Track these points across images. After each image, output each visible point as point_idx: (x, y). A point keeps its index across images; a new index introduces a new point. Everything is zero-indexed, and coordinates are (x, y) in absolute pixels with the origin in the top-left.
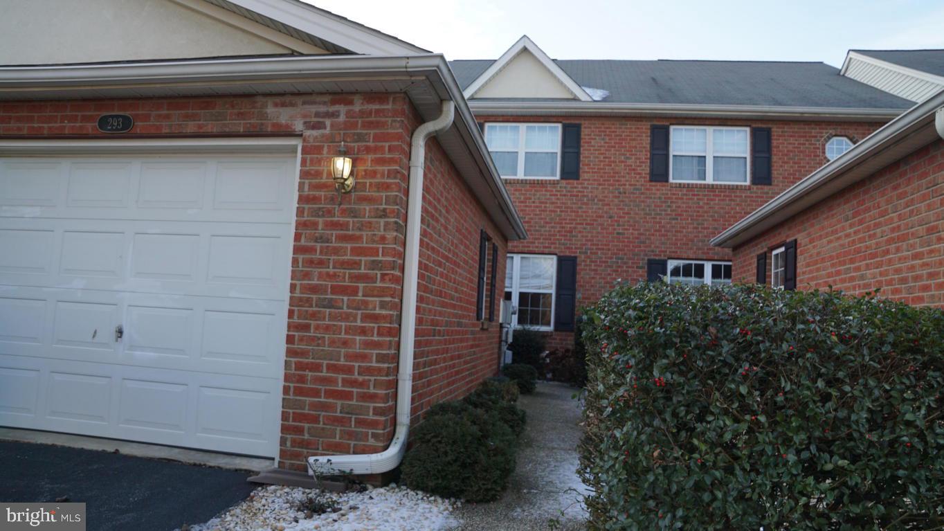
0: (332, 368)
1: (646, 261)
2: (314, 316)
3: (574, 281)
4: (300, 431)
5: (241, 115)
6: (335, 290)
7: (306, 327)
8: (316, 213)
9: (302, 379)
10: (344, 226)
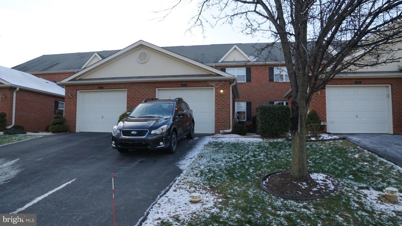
0: (222, 119)
1: (269, 102)
2: (219, 112)
3: (251, 108)
4: (217, 128)
5: (205, 84)
6: (222, 108)
7: (218, 114)
8: (218, 98)
9: (217, 121)
10: (222, 100)
